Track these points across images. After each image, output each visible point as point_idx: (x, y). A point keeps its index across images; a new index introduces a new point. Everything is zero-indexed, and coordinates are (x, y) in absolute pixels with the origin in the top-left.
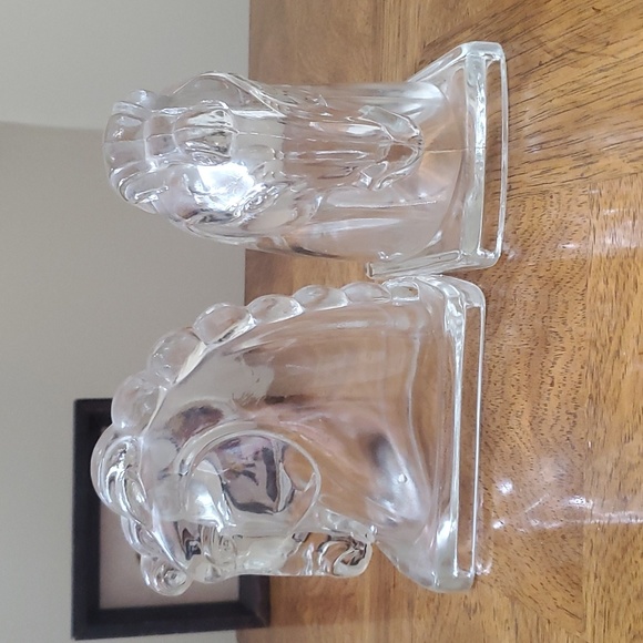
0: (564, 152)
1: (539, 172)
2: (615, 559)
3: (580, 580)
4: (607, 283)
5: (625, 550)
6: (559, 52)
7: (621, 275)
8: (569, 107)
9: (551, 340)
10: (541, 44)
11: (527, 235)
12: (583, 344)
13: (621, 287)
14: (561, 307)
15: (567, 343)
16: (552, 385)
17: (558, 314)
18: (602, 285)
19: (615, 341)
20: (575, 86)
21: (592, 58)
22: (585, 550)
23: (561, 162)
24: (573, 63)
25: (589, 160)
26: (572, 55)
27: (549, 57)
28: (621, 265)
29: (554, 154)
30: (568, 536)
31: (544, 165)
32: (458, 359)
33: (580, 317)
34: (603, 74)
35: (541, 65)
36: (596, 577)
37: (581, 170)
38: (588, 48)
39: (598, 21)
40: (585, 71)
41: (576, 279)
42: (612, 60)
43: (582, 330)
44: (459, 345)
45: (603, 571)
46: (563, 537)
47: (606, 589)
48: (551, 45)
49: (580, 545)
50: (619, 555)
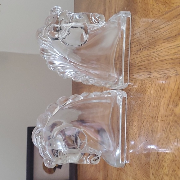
0: (146, 71)
1: (140, 75)
2: (157, 170)
3: (149, 175)
4: (155, 103)
5: (159, 168)
6: (145, 47)
7: (158, 101)
8: (146, 60)
9: (143, 116)
10: (141, 44)
11: (137, 90)
12: (150, 117)
13: (158, 104)
14: (145, 108)
15: (146, 117)
16: (143, 127)
17: (144, 110)
18: (154, 104)
19: (157, 117)
20: (148, 55)
21: (152, 49)
23: (145, 73)
24: (148, 50)
25: (151, 73)
26: (147, 48)
27: (143, 48)
28: (158, 99)
30: (147, 164)
32: (121, 110)
33: (149, 111)
34: (154, 53)
35: (141, 49)
37: (149, 76)
38: (151, 47)
39: (153, 40)
40: (150, 52)
41: (148, 102)
42: (156, 50)
43: (150, 114)
44: (121, 106)
45: (154, 173)
46: (146, 164)
47: (155, 177)
48: (143, 45)
49: (149, 166)
50: (157, 169)
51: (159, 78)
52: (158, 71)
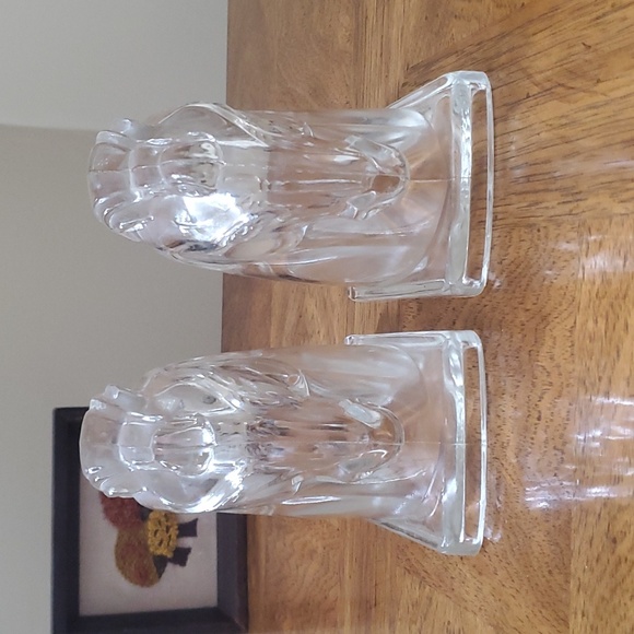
0: (553, 187)
1: (525, 204)
2: (603, 599)
3: (567, 616)
4: (596, 322)
5: (613, 591)
6: (548, 85)
7: (611, 315)
8: (558, 141)
9: (537, 373)
10: (529, 76)
11: (513, 267)
12: (571, 381)
13: (611, 327)
14: (549, 342)
15: (554, 378)
16: (539, 419)
17: (545, 349)
18: (591, 324)
19: (605, 380)
20: (564, 121)
21: (583, 94)
22: (573, 586)
23: (549, 196)
24: (562, 98)
25: (578, 197)
26: (560, 90)
27: (536, 90)
28: (612, 306)
29: (541, 187)
30: (555, 571)
31: (532, 198)
33: (569, 354)
34: (595, 111)
35: (528, 97)
36: (583, 615)
37: (570, 206)
38: (578, 84)
39: (587, 57)
40: (573, 106)
41: (565, 314)
42: (603, 98)
43: (570, 367)
45: (591, 610)
46: (550, 572)
47: (594, 629)
48: (538, 78)
49: (567, 582)
50: (607, 595)
51: (616, 215)
52: (614, 185)
